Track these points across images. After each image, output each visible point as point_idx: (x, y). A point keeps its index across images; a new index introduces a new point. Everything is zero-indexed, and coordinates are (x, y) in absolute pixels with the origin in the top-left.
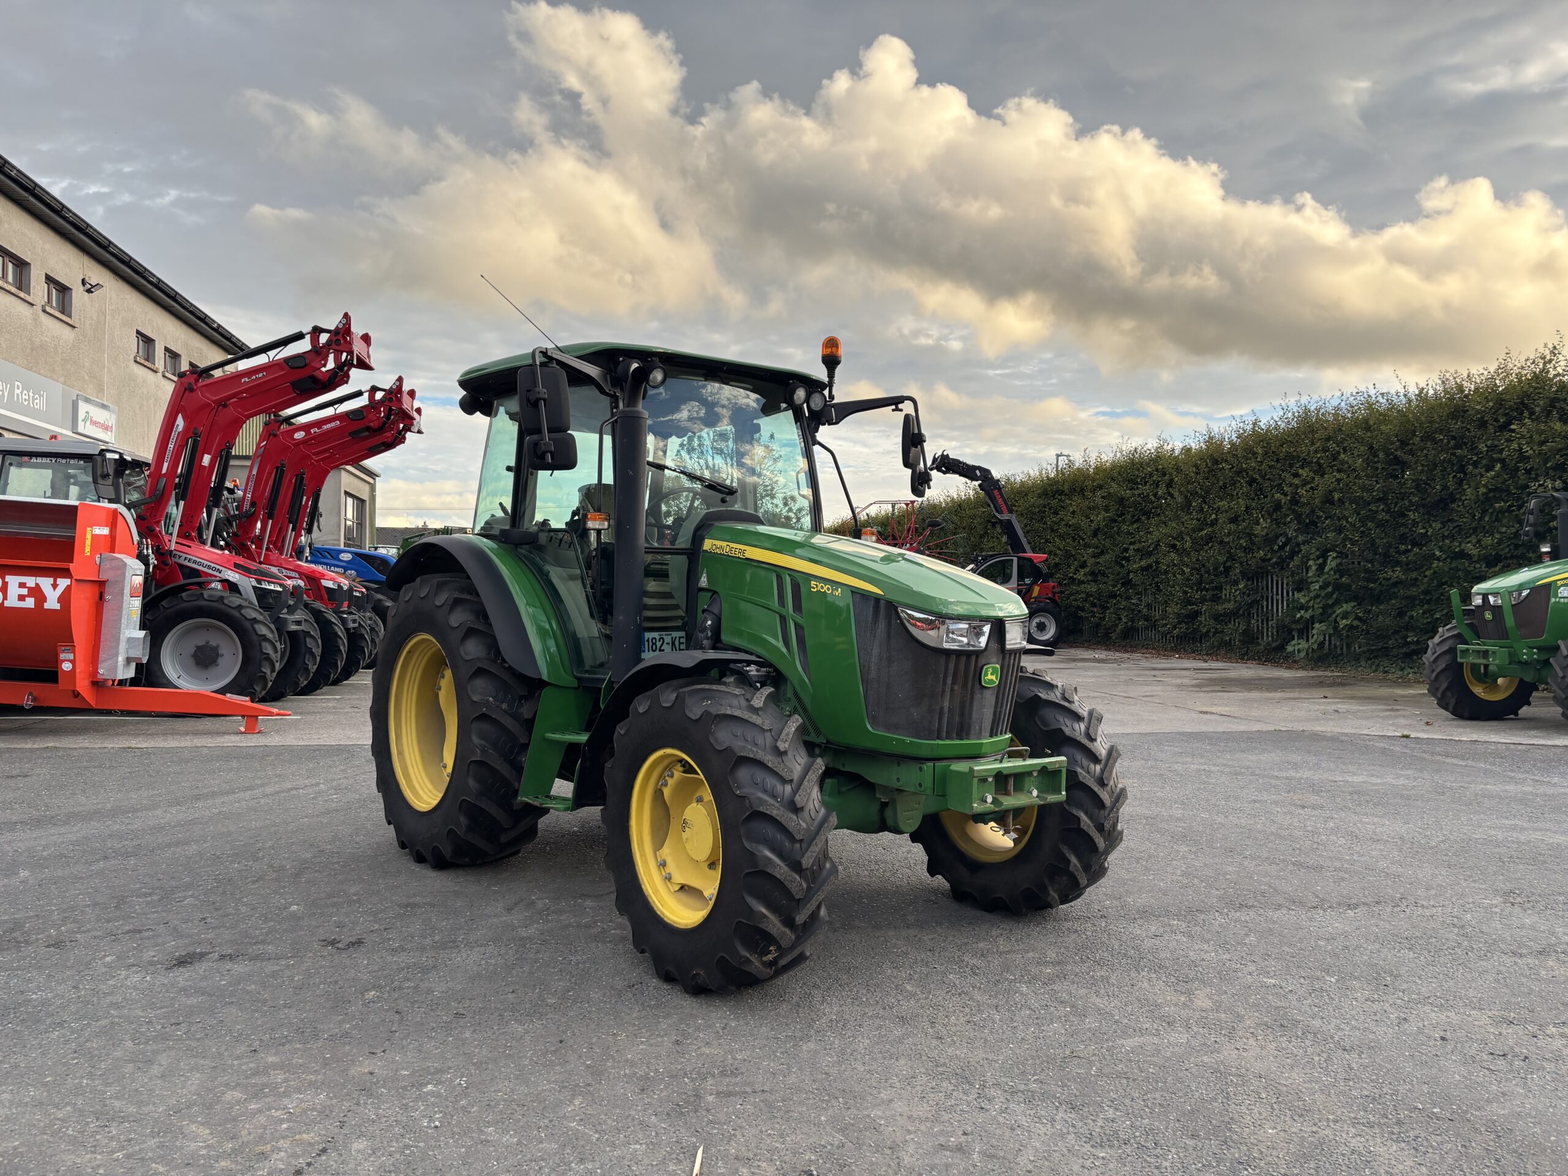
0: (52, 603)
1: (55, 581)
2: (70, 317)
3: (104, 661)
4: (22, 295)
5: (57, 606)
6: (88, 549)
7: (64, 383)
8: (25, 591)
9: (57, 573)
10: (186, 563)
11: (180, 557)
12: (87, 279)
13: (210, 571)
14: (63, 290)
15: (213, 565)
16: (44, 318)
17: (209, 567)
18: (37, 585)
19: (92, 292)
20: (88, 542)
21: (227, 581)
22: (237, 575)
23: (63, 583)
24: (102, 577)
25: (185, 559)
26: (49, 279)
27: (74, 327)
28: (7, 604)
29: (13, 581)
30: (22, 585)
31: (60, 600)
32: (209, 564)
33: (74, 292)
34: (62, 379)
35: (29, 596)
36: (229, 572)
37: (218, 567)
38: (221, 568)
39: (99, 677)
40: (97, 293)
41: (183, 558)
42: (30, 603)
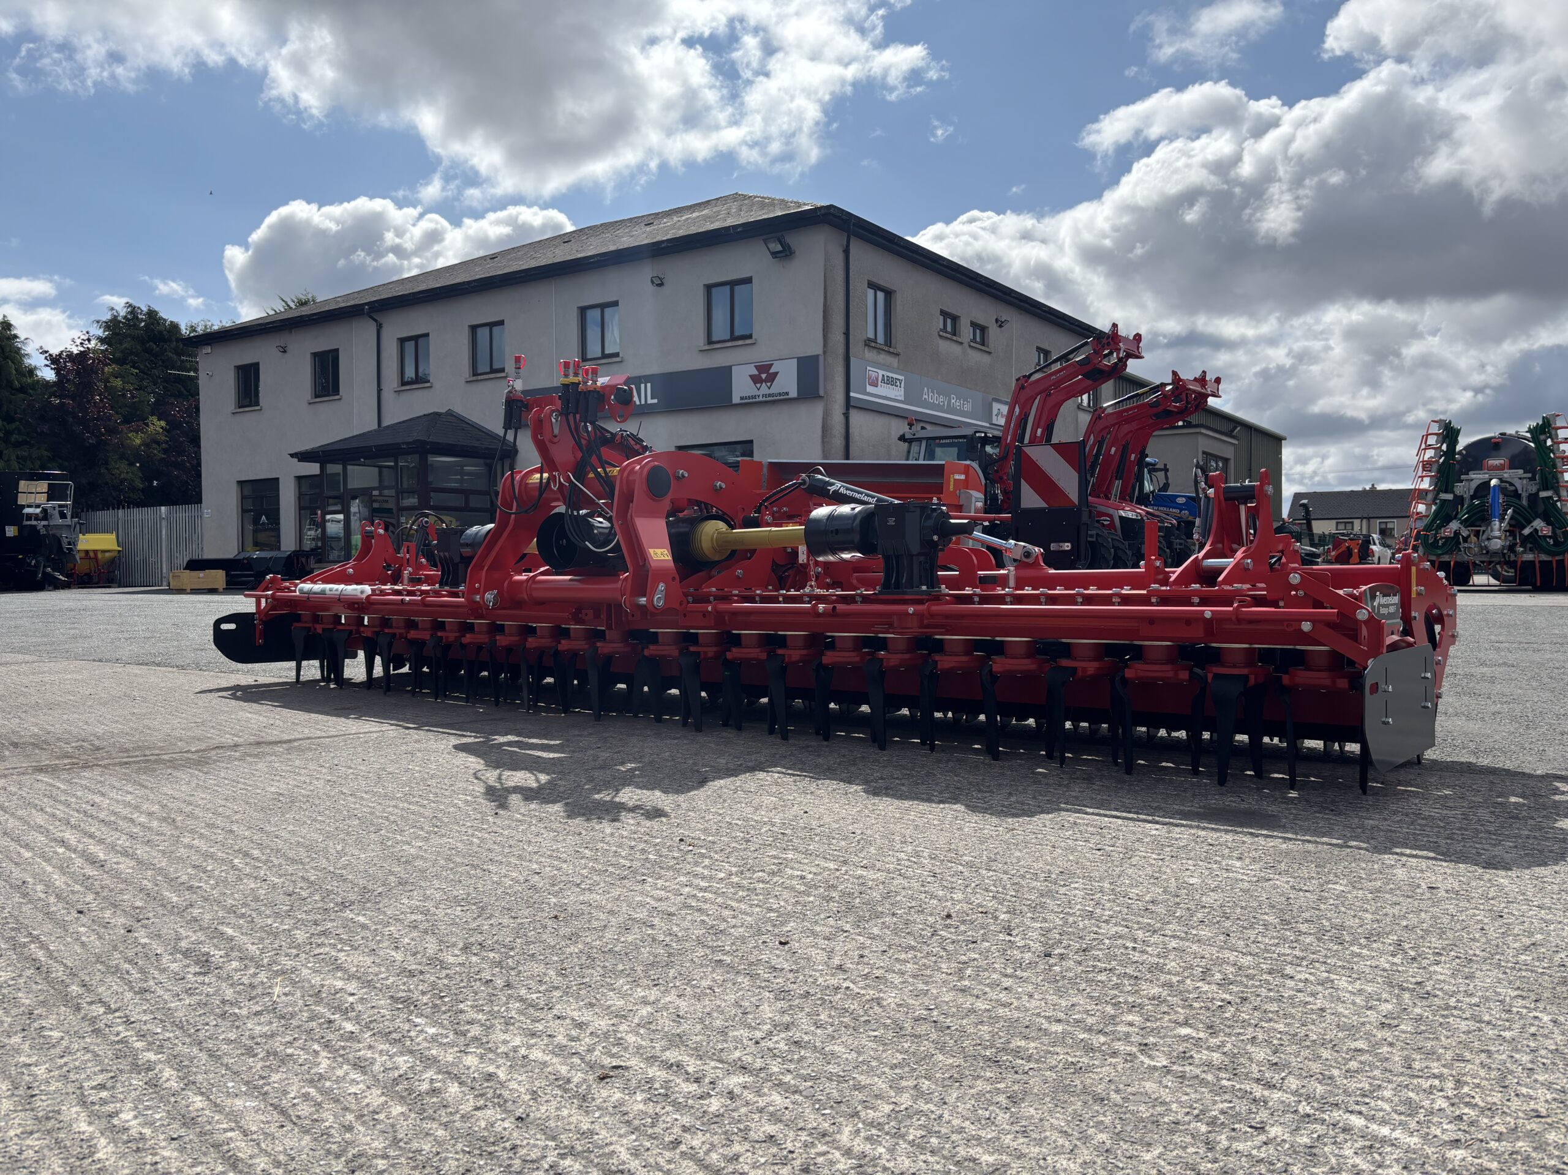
2: (988, 347)
4: (954, 337)
6: (951, 487)
7: (984, 392)
12: (999, 319)
14: (983, 329)
16: (970, 351)
19: (1003, 326)
20: (952, 483)
26: (974, 325)
27: (989, 353)
33: (990, 329)
34: (982, 389)
40: (1006, 327)
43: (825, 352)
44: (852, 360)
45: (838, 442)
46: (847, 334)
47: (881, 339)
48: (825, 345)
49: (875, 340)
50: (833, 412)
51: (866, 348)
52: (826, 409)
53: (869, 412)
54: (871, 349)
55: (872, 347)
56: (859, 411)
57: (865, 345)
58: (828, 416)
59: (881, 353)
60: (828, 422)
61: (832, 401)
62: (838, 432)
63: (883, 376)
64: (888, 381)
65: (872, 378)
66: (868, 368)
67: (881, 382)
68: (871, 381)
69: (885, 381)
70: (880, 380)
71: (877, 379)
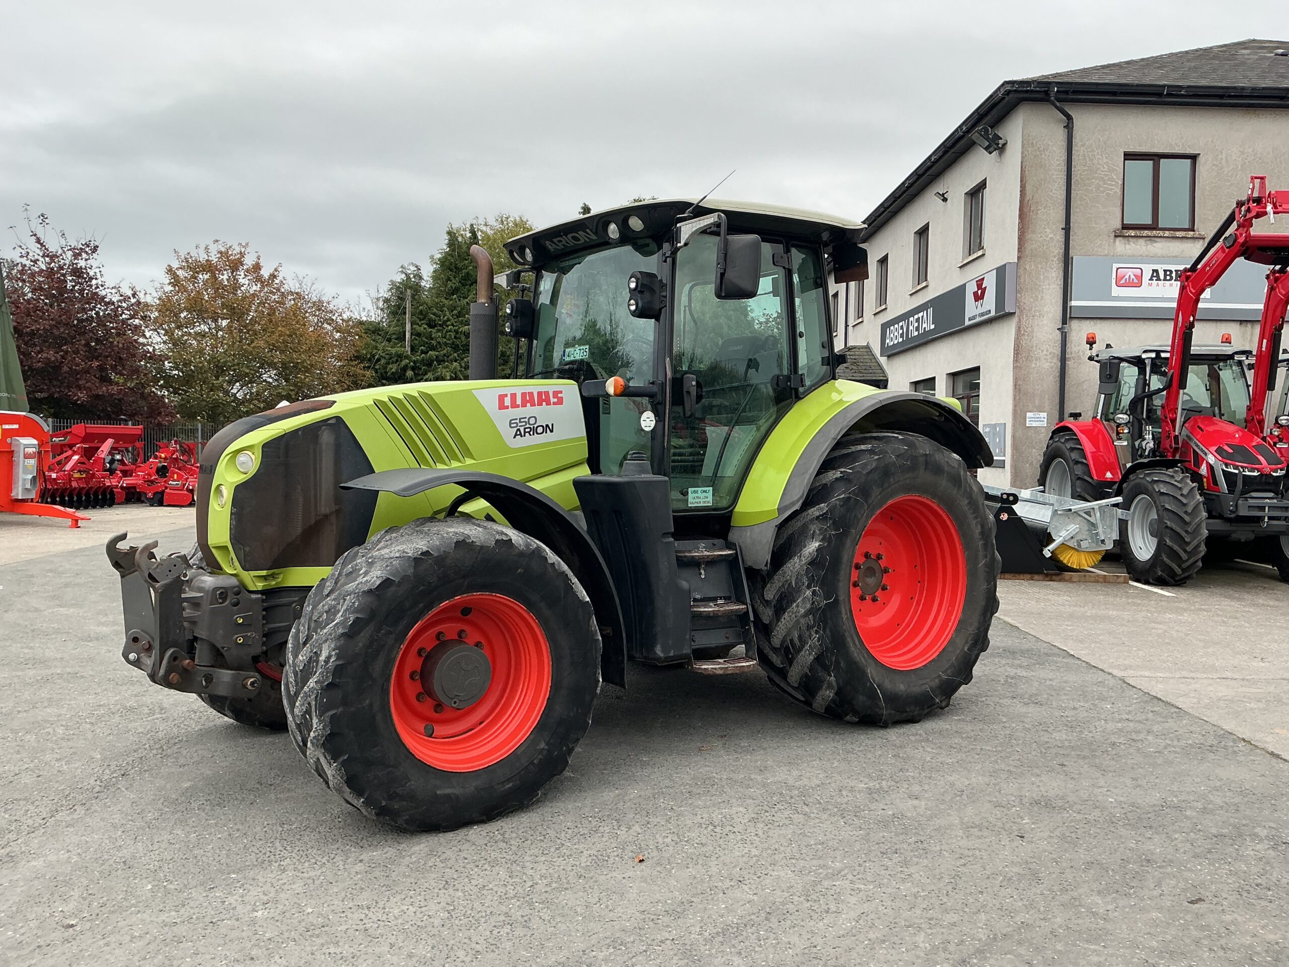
43: (1019, 258)
44: (1078, 259)
46: (1067, 230)
48: (1021, 249)
50: (1035, 330)
51: (1118, 240)
52: (1019, 328)
53: (1121, 321)
54: (1130, 239)
55: (1132, 237)
56: (1098, 321)
57: (1116, 236)
58: (1023, 335)
59: (1156, 242)
60: (1023, 343)
61: (1033, 316)
62: (1045, 352)
63: (1153, 271)
64: (1165, 275)
65: (1127, 277)
66: (1115, 266)
67: (1151, 279)
68: (1123, 281)
69: (1162, 277)
70: (1147, 274)
71: (1140, 278)
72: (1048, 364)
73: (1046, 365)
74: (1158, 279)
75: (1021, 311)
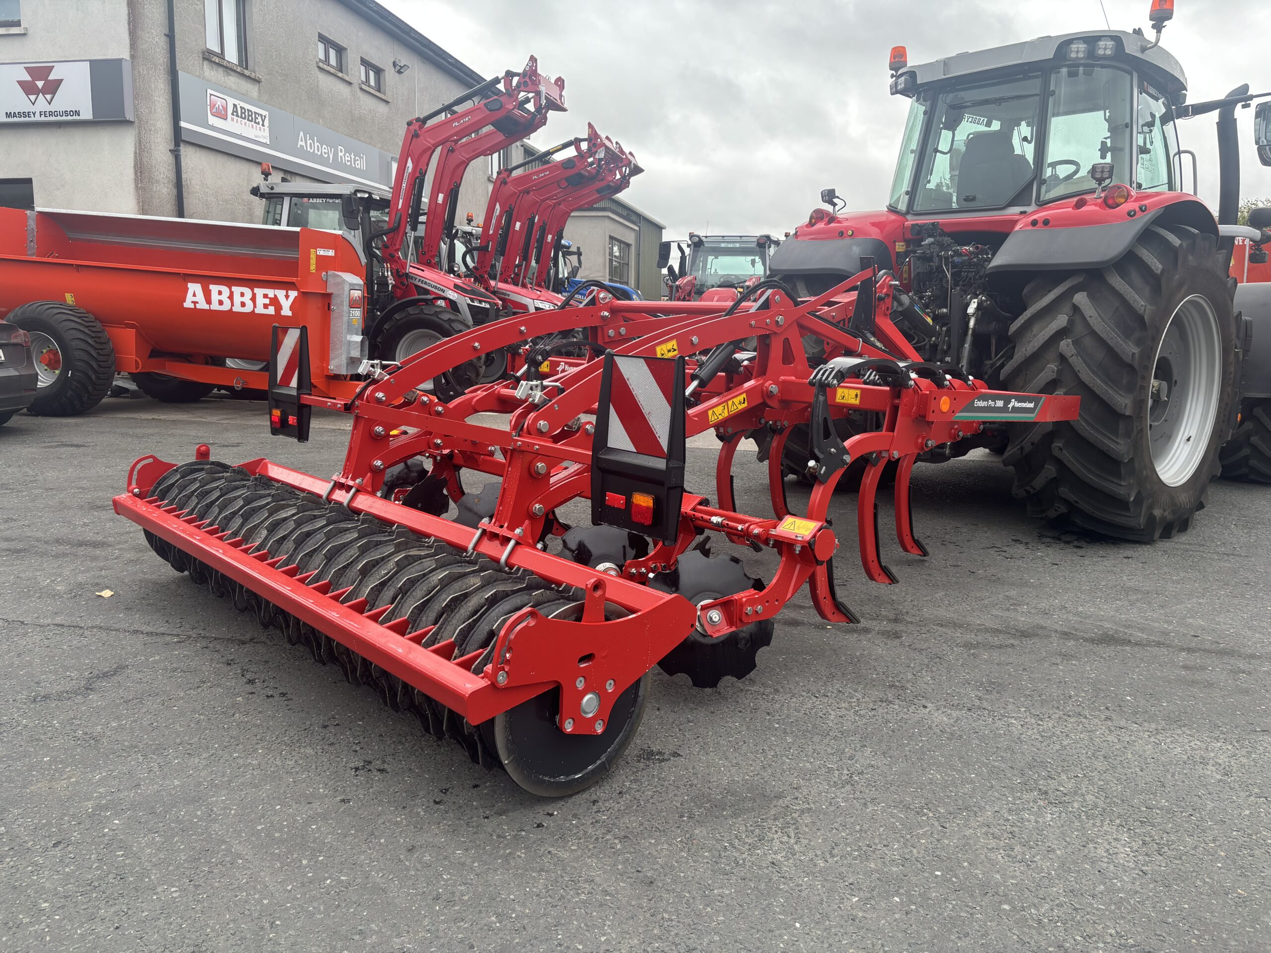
0: (286, 312)
1: (287, 293)
2: (385, 94)
3: (333, 359)
4: (340, 75)
5: (290, 314)
6: (313, 268)
7: (382, 148)
8: (267, 301)
9: (287, 286)
10: (420, 284)
11: (415, 279)
12: (397, 62)
13: (436, 291)
14: (378, 71)
15: (438, 286)
16: (360, 93)
17: (436, 287)
18: (275, 295)
19: (402, 73)
20: (313, 261)
21: (450, 300)
22: (456, 295)
23: (293, 294)
24: (329, 291)
25: (420, 280)
26: (364, 62)
27: (387, 102)
28: (257, 311)
29: (260, 292)
30: (265, 296)
31: (291, 308)
32: (436, 285)
33: (387, 73)
34: (379, 145)
35: (271, 304)
36: (450, 292)
37: (442, 287)
38: (444, 288)
39: (330, 372)
40: (407, 73)
41: (417, 280)
42: (271, 311)
43: (133, 57)
44: (181, 75)
45: (164, 190)
46: (171, 36)
47: (232, 55)
48: (133, 45)
49: (222, 55)
50: (153, 147)
51: (205, 63)
52: (140, 142)
53: (214, 153)
54: (214, 66)
55: (215, 63)
56: (198, 149)
57: (204, 59)
58: (144, 151)
59: (230, 75)
60: (145, 160)
61: (150, 131)
62: (162, 176)
63: (235, 106)
64: (242, 113)
65: (217, 106)
66: (210, 91)
67: (233, 114)
68: (214, 110)
69: (240, 115)
70: (230, 110)
71: (226, 109)
72: (166, 189)
73: (165, 191)
74: (237, 116)
75: (140, 122)
